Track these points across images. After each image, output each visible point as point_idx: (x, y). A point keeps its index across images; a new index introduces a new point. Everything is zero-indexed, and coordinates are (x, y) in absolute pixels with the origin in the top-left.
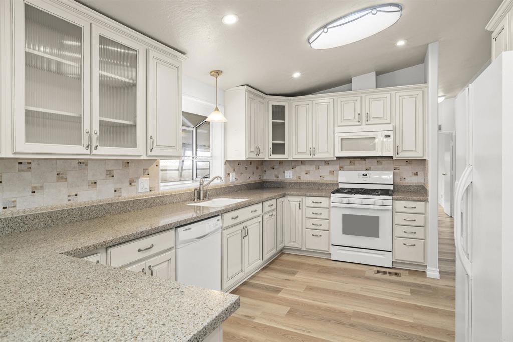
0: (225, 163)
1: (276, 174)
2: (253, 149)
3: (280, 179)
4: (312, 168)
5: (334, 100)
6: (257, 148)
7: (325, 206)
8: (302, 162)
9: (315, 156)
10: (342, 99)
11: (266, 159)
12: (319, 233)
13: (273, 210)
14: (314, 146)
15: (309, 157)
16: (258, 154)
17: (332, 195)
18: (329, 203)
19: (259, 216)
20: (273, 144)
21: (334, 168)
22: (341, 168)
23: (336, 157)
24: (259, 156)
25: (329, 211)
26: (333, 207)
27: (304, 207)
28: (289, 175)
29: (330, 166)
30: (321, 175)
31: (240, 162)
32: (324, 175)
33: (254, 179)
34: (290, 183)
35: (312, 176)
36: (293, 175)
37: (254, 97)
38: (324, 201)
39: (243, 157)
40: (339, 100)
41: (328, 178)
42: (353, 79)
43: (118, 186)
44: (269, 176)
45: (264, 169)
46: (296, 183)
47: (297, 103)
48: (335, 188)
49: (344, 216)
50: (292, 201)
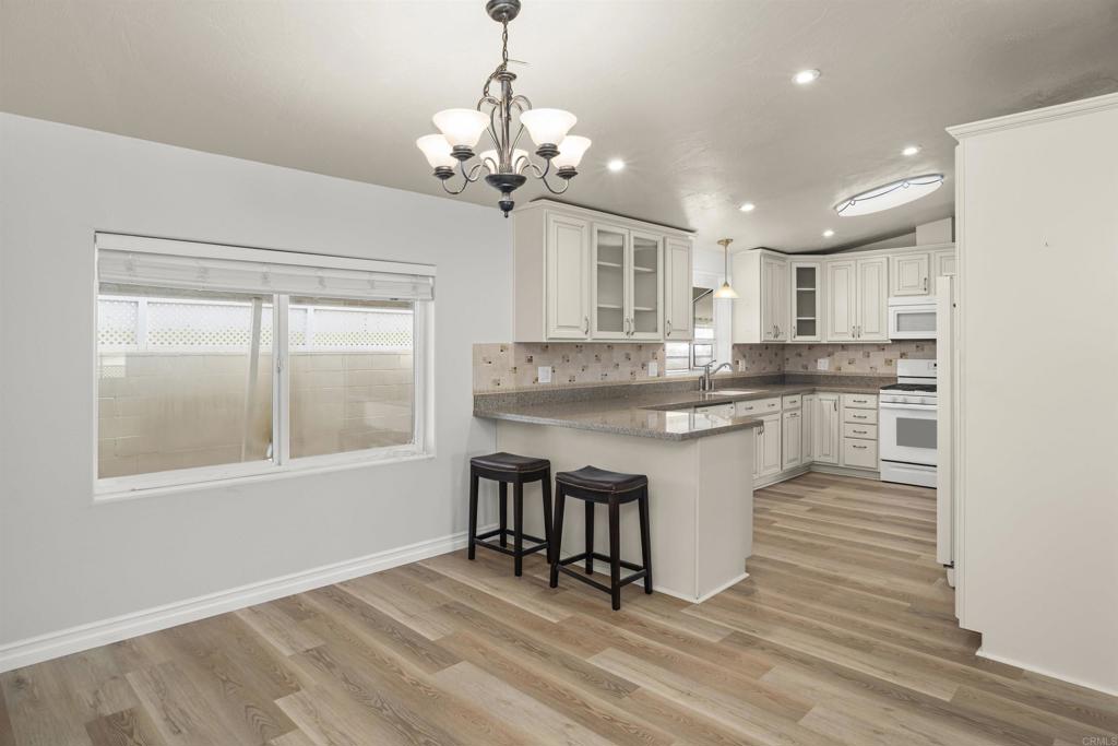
0: (733, 347)
1: (805, 363)
2: (771, 329)
3: (811, 370)
4: (859, 355)
5: (888, 259)
6: (776, 327)
7: (871, 406)
8: (844, 347)
9: (861, 338)
10: (900, 258)
11: (789, 342)
12: (864, 443)
13: (797, 409)
14: (859, 324)
15: (851, 338)
16: (776, 336)
17: (881, 391)
18: (878, 404)
19: (776, 413)
20: (798, 321)
21: (893, 353)
22: (903, 356)
23: (892, 340)
24: (780, 338)
25: (878, 414)
26: (883, 408)
27: (842, 407)
28: (823, 366)
29: (886, 352)
30: (873, 364)
31: (752, 347)
32: (877, 365)
33: (770, 369)
34: (826, 377)
35: (860, 367)
36: (830, 365)
37: (769, 261)
38: (871, 400)
39: (757, 340)
40: (897, 259)
41: (883, 370)
42: (918, 228)
43: (633, 369)
44: (793, 367)
45: (787, 356)
46: (834, 377)
47: (834, 264)
48: (894, 383)
49: (899, 420)
50: (825, 400)
